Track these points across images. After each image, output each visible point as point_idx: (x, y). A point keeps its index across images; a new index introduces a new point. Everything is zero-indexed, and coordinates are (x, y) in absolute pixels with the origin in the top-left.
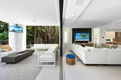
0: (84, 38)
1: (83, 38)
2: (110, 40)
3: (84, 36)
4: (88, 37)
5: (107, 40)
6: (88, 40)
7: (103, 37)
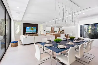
0: (33, 31)
1: (31, 31)
2: (49, 32)
3: (33, 29)
4: (35, 30)
5: (46, 32)
6: (36, 32)
7: (45, 30)
